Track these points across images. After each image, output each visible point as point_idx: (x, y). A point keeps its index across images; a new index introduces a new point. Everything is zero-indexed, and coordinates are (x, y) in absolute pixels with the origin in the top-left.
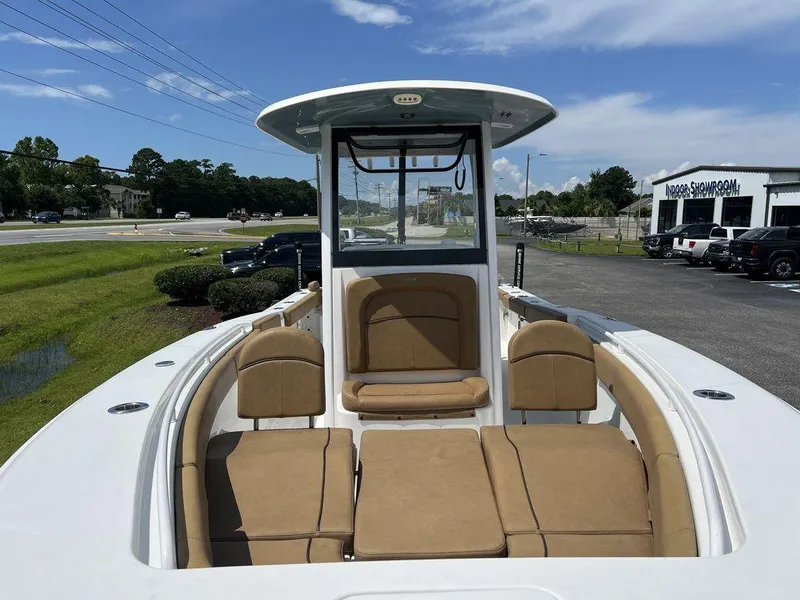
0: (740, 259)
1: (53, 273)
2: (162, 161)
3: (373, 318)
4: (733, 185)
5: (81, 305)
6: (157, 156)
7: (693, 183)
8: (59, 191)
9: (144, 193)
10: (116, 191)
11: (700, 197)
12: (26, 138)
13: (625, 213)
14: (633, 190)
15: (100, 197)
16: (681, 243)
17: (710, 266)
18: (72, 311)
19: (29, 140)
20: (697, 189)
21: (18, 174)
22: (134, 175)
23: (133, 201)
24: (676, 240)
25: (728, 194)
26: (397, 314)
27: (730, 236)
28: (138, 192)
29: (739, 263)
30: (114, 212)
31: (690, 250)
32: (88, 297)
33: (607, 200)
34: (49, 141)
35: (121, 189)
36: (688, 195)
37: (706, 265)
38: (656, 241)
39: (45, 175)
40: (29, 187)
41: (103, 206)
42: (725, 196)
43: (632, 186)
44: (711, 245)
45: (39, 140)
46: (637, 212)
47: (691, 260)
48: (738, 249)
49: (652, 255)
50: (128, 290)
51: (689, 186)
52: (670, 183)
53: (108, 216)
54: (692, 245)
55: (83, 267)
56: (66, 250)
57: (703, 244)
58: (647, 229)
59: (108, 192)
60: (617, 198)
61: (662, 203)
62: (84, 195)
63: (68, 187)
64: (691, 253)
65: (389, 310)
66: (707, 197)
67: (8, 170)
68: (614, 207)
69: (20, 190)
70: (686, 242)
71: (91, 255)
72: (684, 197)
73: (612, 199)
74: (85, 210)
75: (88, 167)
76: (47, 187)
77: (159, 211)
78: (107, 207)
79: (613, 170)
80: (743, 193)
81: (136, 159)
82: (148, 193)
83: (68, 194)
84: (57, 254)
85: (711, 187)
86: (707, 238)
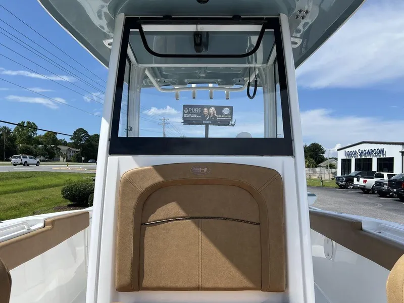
0: (395, 190)
1: (16, 187)
2: (88, 134)
3: (152, 218)
4: (382, 151)
5: (21, 205)
6: (86, 132)
7: (359, 150)
8: (35, 148)
9: (77, 150)
10: (63, 149)
11: (363, 157)
12: (22, 122)
13: (320, 166)
14: (324, 155)
15: (56, 151)
16: (358, 181)
17: (376, 194)
18: (15, 208)
19: (24, 123)
20: (362, 153)
21: (16, 139)
22: (73, 141)
23: (72, 154)
24: (355, 179)
25: (380, 156)
26: (182, 213)
27: (386, 178)
28: (75, 150)
29: (394, 192)
30: (61, 159)
31: (364, 184)
32: (27, 201)
33: (311, 159)
34: (34, 124)
35: (67, 148)
36: (357, 156)
37: (374, 193)
38: (343, 179)
39: (30, 140)
40: (21, 145)
41: (56, 156)
42: (378, 157)
43: (323, 153)
44: (376, 182)
45: (29, 123)
46: (327, 166)
47: (365, 191)
48: (394, 184)
49: (341, 187)
50: (51, 197)
51: (358, 151)
52: (347, 150)
53: (58, 160)
54: (365, 182)
55: (33, 184)
56: (27, 176)
57: (371, 182)
58: (335, 174)
59: (60, 149)
60: (316, 159)
61: (343, 160)
62: (47, 150)
63: (40, 146)
64: (365, 186)
65: (172, 209)
66: (368, 157)
67: (10, 137)
68: (315, 163)
69: (15, 147)
70: (362, 180)
71: (41, 179)
72: (355, 157)
73: (314, 158)
74: (47, 158)
75: (51, 137)
76: (29, 146)
77: (83, 158)
78: (59, 156)
79: (314, 145)
80: (388, 156)
81: (75, 133)
82: (79, 150)
83: (39, 149)
84: (21, 178)
85: (370, 152)
86: (373, 178)
